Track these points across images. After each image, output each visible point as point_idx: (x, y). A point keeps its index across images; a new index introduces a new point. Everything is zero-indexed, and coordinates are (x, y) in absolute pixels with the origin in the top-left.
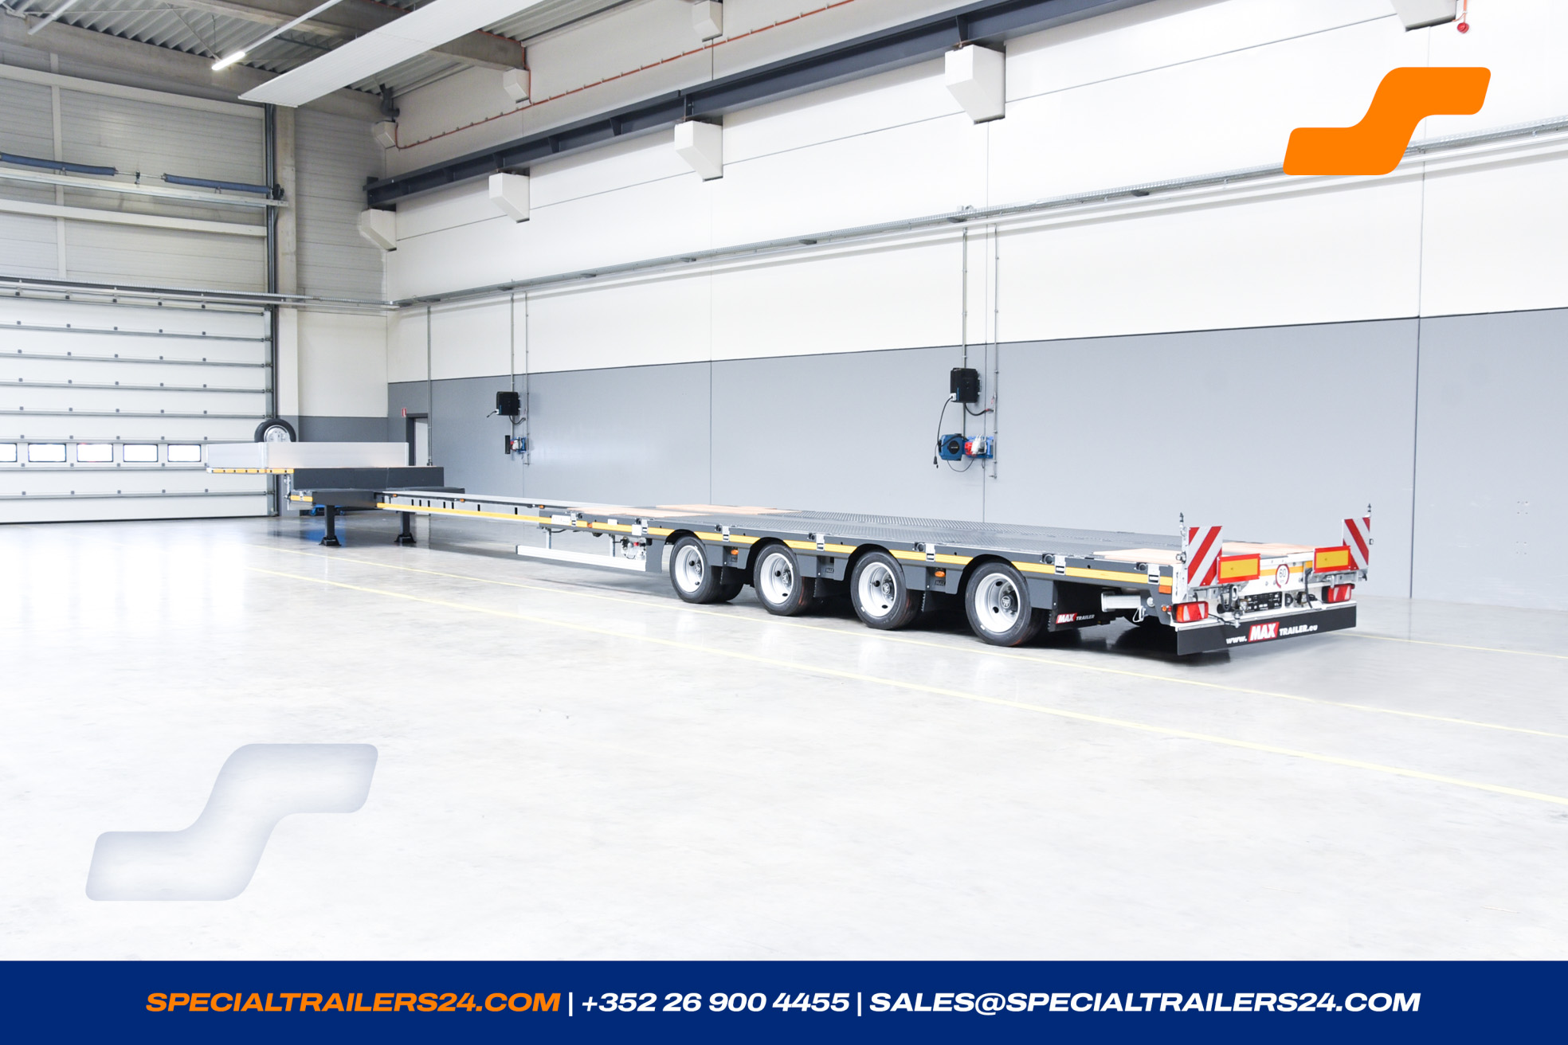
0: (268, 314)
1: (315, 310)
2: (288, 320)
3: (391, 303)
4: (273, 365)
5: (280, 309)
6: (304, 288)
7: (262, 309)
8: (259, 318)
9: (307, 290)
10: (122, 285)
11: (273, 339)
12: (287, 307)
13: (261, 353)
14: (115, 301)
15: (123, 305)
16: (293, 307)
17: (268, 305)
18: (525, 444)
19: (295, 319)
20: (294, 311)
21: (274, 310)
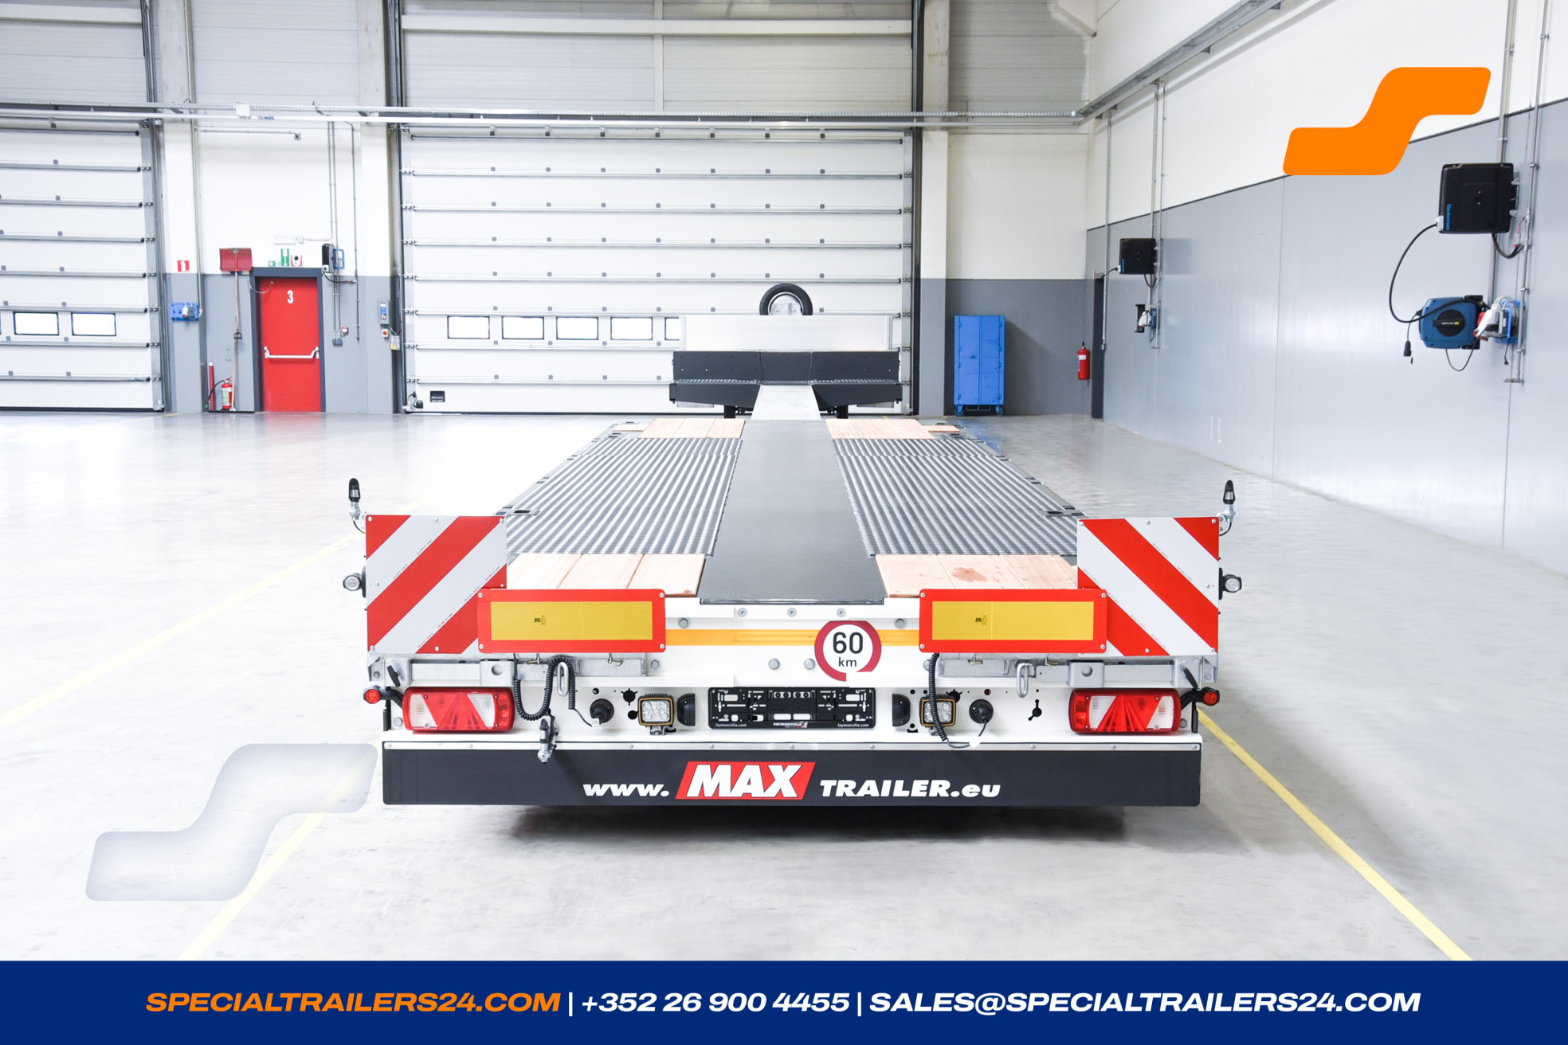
0: (909, 141)
1: (984, 131)
2: (935, 145)
3: (1073, 114)
4: (915, 211)
5: (924, 133)
6: (967, 102)
7: (901, 135)
8: (899, 148)
9: (970, 103)
10: (706, 114)
11: (915, 176)
12: (934, 129)
13: (897, 195)
14: (712, 135)
15: (722, 140)
16: (943, 129)
17: (911, 128)
18: (1154, 319)
19: (945, 145)
20: (945, 134)
21: (917, 135)
